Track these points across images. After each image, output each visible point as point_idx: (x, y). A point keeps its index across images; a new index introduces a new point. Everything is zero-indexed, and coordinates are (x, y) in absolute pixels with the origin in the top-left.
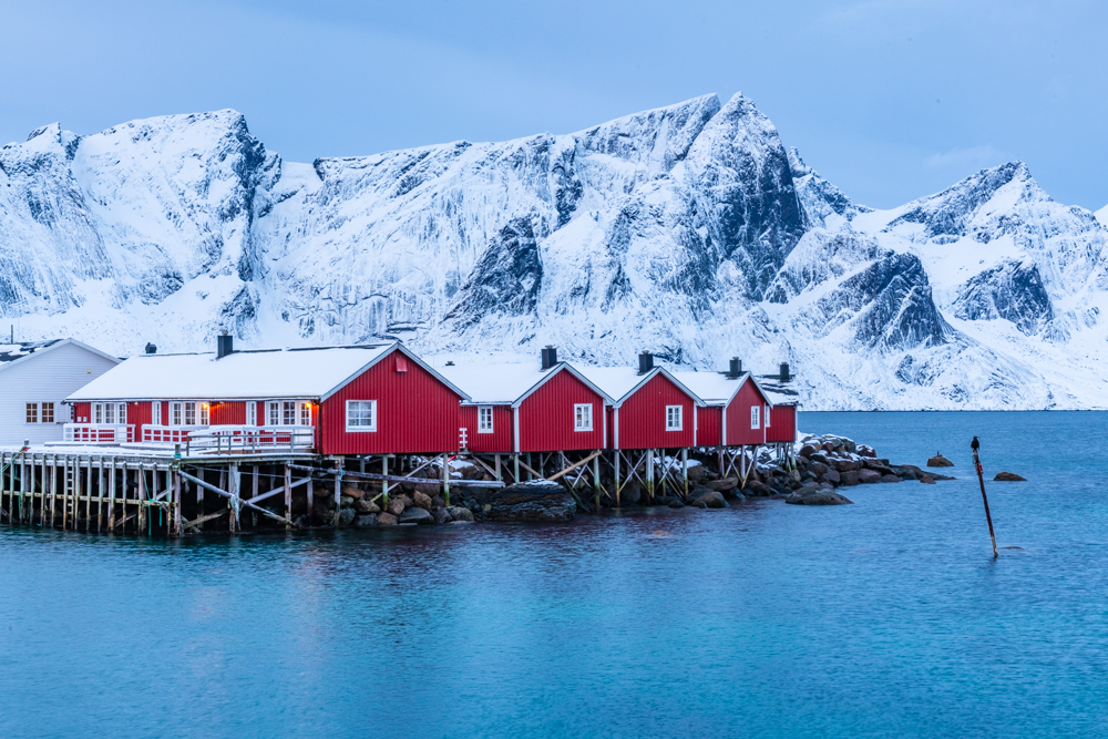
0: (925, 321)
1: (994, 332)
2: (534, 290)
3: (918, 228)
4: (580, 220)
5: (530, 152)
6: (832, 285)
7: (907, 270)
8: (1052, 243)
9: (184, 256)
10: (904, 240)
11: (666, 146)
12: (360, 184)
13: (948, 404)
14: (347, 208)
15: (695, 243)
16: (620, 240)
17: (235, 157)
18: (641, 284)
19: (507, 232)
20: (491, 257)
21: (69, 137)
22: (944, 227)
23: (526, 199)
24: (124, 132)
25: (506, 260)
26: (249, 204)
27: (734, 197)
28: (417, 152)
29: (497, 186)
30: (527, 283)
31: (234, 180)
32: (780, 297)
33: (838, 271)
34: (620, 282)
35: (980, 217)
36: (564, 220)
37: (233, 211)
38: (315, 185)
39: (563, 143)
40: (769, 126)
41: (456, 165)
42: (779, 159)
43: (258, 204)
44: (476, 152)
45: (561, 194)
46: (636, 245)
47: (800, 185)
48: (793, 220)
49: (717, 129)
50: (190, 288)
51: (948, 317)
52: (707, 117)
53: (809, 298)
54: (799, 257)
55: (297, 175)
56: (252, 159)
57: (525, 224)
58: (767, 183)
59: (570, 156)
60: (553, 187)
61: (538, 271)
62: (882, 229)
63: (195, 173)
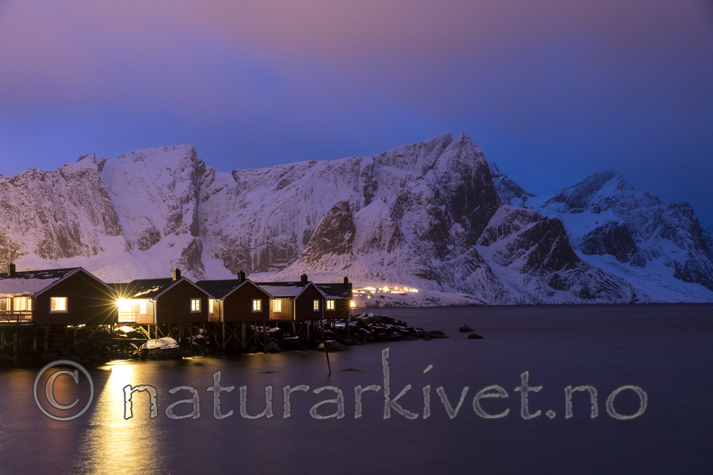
0: (565, 257)
1: (603, 263)
2: (351, 240)
3: (562, 205)
4: (376, 202)
5: (349, 166)
6: (513, 237)
7: (555, 227)
8: (635, 212)
9: (161, 224)
10: (550, 213)
11: (421, 162)
12: (257, 184)
13: (578, 300)
14: (250, 196)
15: (438, 215)
16: (397, 213)
17: (189, 170)
18: (409, 236)
19: (335, 209)
20: (328, 222)
21: (99, 160)
22: (576, 204)
23: (347, 192)
24: (129, 156)
25: (335, 224)
26: (196, 195)
27: (460, 189)
28: (288, 166)
29: (331, 184)
30: (347, 236)
31: (188, 182)
32: (486, 243)
33: (517, 229)
34: (398, 236)
35: (595, 199)
36: (368, 202)
37: (188, 200)
38: (233, 184)
39: (368, 161)
40: (478, 151)
41: (309, 173)
42: (484, 168)
43: (202, 195)
44: (320, 166)
45: (366, 188)
46: (407, 215)
47: (497, 182)
48: (492, 201)
49: (450, 152)
50: (165, 240)
51: (578, 253)
52: (445, 146)
53: (501, 244)
54: (495, 222)
55: (224, 178)
56: (199, 171)
57: (346, 204)
58: (478, 181)
59: (371, 168)
60: (362, 184)
61: (353, 230)
62: (542, 205)
63: (167, 180)
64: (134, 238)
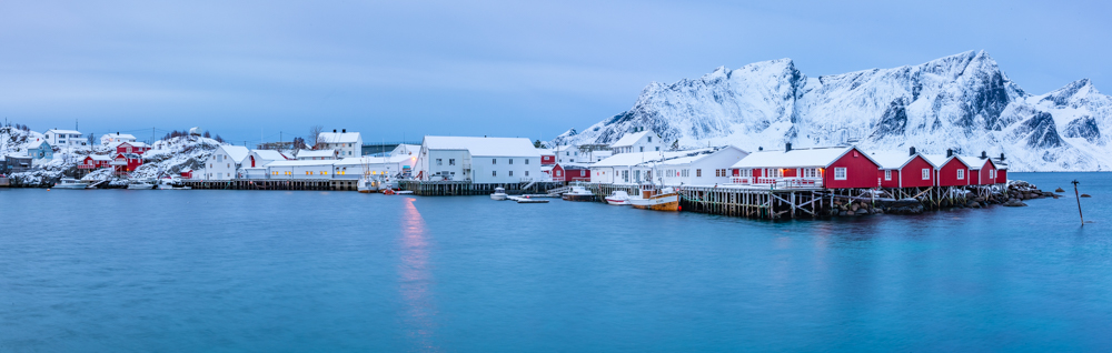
0: (1053, 138)
1: (1079, 142)
2: (904, 126)
3: (1051, 103)
4: (922, 98)
5: (902, 73)
6: (1018, 124)
7: (1047, 118)
8: (1100, 109)
9: (770, 114)
10: (1046, 107)
11: (955, 70)
12: (837, 86)
13: (1062, 169)
14: (831, 95)
15: (966, 108)
16: (937, 106)
17: (789, 76)
18: (945, 123)
19: (893, 104)
20: (887, 113)
21: (728, 71)
22: (1061, 102)
23: (900, 90)
24: (748, 68)
25: (893, 114)
26: (794, 93)
27: (981, 90)
28: (858, 73)
29: (889, 85)
30: (901, 123)
31: (789, 85)
32: (999, 129)
33: (1021, 119)
34: (937, 122)
35: (1073, 99)
36: (915, 99)
37: (789, 97)
38: (820, 86)
39: (915, 69)
40: (995, 63)
41: (873, 78)
42: (998, 76)
43: (798, 94)
44: (882, 72)
45: (914, 89)
46: (943, 108)
47: (1006, 85)
48: (1004, 99)
49: (974, 64)
50: (772, 126)
51: (1062, 136)
52: (970, 59)
53: (1010, 129)
54: (1005, 114)
55: (813, 82)
56: (796, 77)
57: (900, 100)
58: (994, 85)
59: (918, 74)
60: (911, 86)
61: (905, 118)
62: (1037, 103)
63: (774, 83)
64: (751, 124)
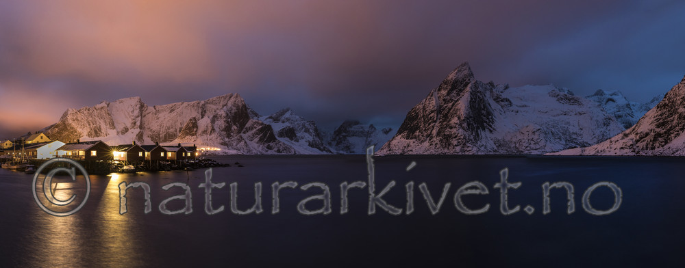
0: (272, 138)
1: (285, 141)
2: (196, 131)
3: (271, 120)
4: (206, 118)
5: (196, 104)
6: (254, 130)
7: (269, 128)
8: (296, 123)
9: (129, 125)
10: (267, 122)
11: (222, 103)
12: (163, 111)
13: (276, 153)
14: (160, 115)
15: (228, 122)
16: (213, 121)
17: (139, 106)
18: (217, 130)
19: (191, 120)
20: (188, 125)
21: (108, 103)
22: (276, 120)
23: (195, 114)
24: (118, 102)
25: (191, 125)
26: (141, 115)
27: (236, 113)
28: (174, 104)
29: (189, 111)
31: (138, 110)
32: (244, 133)
33: (256, 128)
34: (213, 130)
35: (283, 118)
36: (202, 117)
37: (138, 116)
38: (154, 111)
39: (203, 102)
40: (242, 99)
41: (181, 107)
42: (244, 106)
43: (143, 115)
44: (186, 104)
45: (202, 112)
46: (216, 122)
47: (249, 111)
48: (247, 118)
49: (232, 100)
50: (130, 131)
51: (276, 137)
52: (230, 97)
53: (250, 133)
54: (248, 125)
55: (151, 109)
56: (142, 106)
57: (194, 118)
58: (242, 110)
59: (204, 105)
60: (200, 111)
61: (197, 128)
62: (264, 120)
63: (131, 109)
64: (119, 130)
